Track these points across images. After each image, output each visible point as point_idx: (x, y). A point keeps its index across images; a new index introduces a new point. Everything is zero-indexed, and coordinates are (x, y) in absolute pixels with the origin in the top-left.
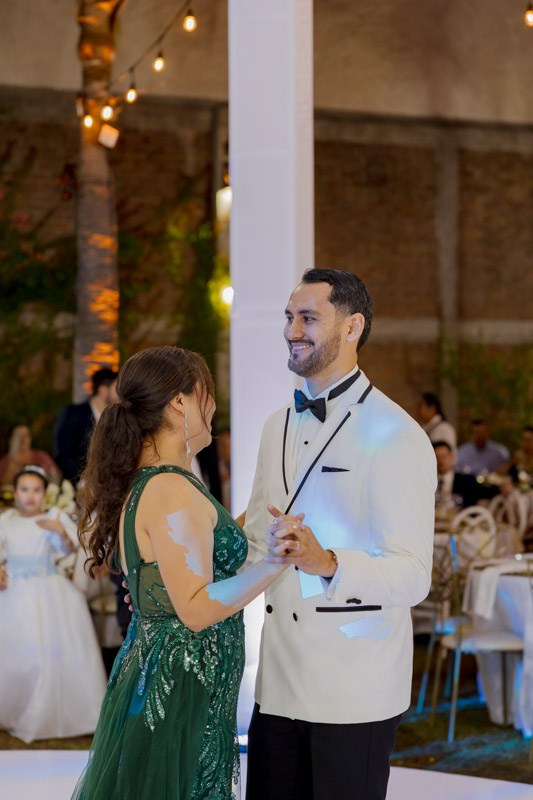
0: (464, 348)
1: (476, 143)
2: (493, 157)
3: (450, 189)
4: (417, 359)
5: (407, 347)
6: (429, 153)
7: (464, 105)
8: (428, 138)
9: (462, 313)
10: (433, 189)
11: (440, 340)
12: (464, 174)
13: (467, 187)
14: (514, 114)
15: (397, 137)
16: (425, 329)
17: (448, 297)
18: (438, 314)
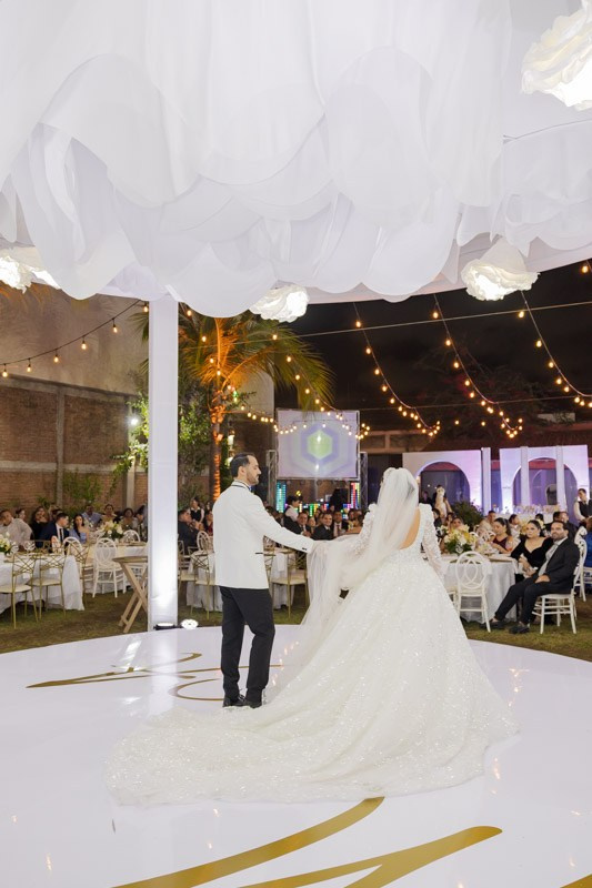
0: (66, 475)
1: (72, 393)
2: (78, 398)
3: (62, 411)
4: (47, 479)
5: (44, 474)
6: (54, 396)
7: (65, 379)
8: (53, 390)
9: (65, 461)
10: (55, 410)
11: (57, 471)
12: (66, 405)
13: (67, 411)
14: (81, 384)
15: (41, 388)
16: (51, 467)
17: (60, 454)
18: (57, 462)
